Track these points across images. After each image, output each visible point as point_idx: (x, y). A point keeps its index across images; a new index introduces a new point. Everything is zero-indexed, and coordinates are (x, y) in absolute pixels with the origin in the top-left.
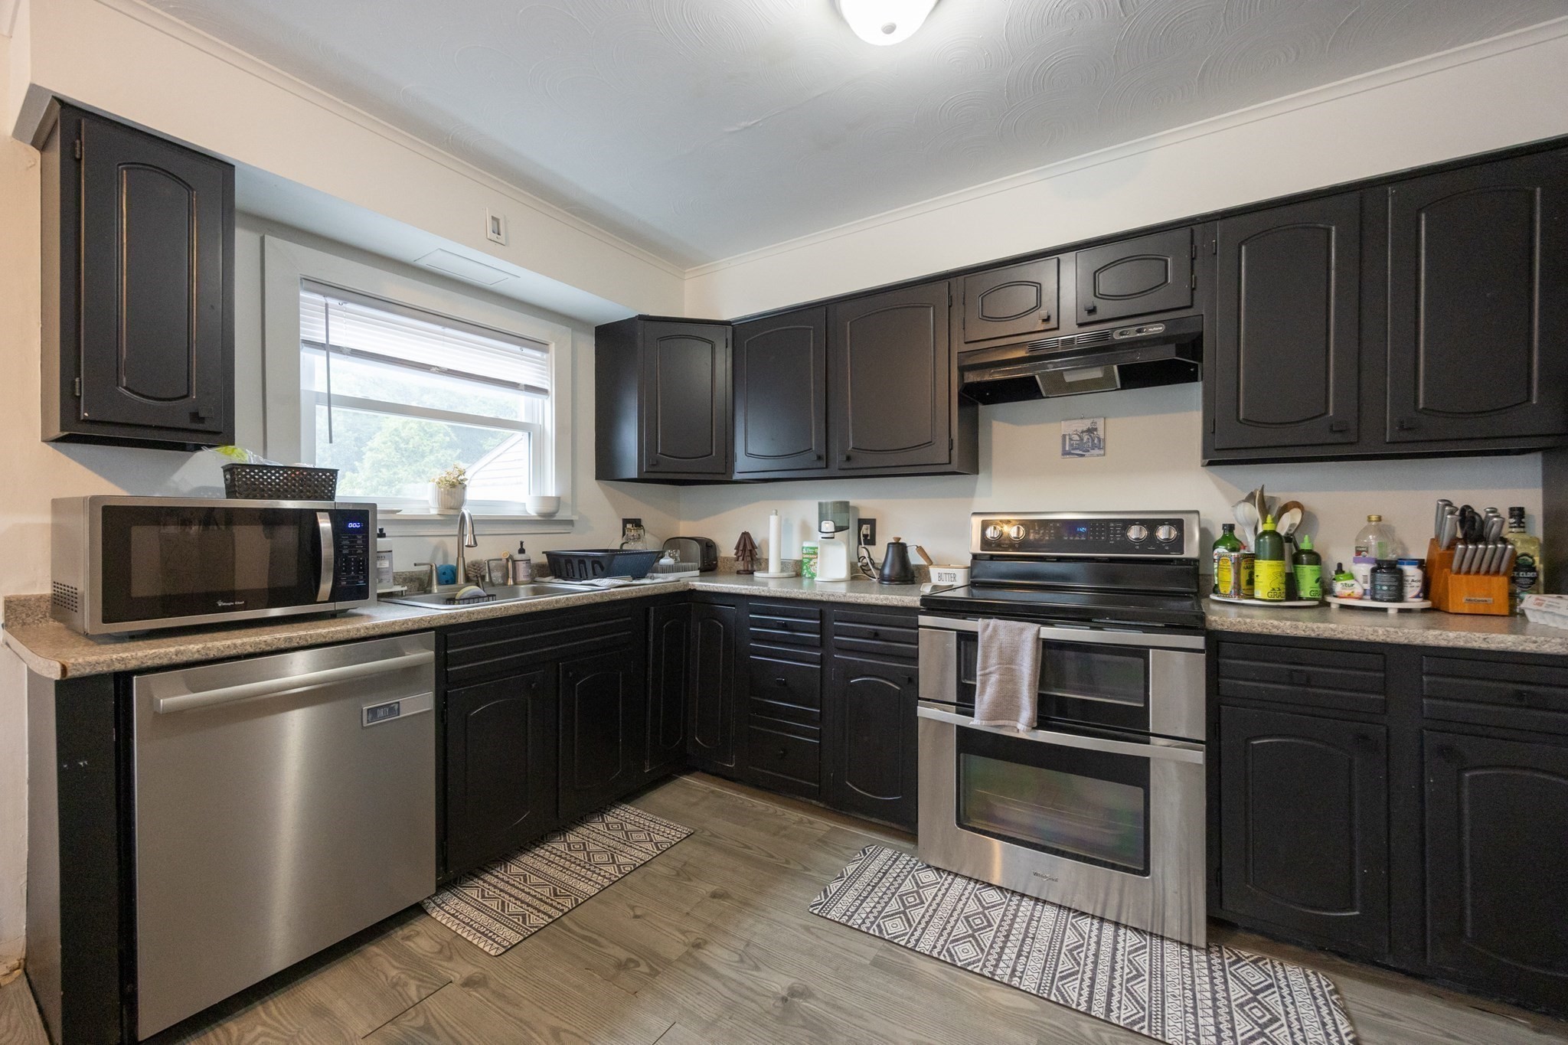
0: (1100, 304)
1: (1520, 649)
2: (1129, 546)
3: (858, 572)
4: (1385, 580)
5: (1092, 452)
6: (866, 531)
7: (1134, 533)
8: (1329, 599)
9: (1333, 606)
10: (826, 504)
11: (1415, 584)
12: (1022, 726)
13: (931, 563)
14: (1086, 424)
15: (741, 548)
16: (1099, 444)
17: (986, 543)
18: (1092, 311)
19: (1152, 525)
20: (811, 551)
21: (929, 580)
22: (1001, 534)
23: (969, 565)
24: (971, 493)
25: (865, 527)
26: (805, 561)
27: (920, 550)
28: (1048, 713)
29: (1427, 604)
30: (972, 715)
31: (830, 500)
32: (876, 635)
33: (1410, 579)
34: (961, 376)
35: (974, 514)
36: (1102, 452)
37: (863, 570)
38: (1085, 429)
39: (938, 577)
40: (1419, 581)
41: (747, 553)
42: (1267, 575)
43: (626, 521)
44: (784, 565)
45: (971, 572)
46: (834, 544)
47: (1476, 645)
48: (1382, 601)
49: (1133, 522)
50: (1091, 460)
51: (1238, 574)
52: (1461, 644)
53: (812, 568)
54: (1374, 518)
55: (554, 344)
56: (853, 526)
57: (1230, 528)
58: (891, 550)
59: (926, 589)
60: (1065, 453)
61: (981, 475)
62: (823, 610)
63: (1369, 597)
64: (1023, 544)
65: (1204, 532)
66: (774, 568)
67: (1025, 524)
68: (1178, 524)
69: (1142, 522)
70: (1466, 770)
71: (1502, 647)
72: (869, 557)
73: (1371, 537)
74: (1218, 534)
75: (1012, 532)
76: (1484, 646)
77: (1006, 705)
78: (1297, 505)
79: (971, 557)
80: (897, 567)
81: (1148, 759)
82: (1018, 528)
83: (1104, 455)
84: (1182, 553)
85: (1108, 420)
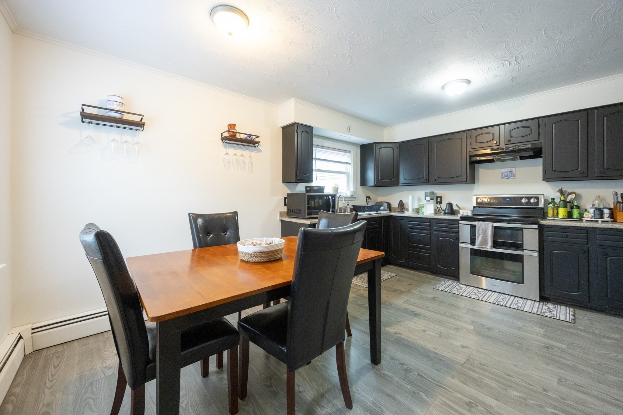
0: (511, 139)
1: (621, 228)
2: (522, 204)
3: (437, 211)
4: (597, 213)
5: (511, 178)
6: (439, 200)
7: (523, 201)
8: (583, 219)
9: (584, 221)
10: (427, 192)
11: (607, 214)
12: (489, 247)
13: (460, 209)
14: (509, 170)
15: (400, 204)
16: (514, 175)
17: (478, 203)
18: (510, 141)
19: (529, 198)
20: (422, 206)
21: (460, 214)
22: (482, 201)
23: (472, 209)
24: (472, 189)
25: (438, 199)
26: (420, 208)
27: (457, 205)
28: (495, 244)
29: (612, 220)
30: (475, 245)
31: (428, 191)
32: (446, 227)
33: (605, 213)
34: (470, 159)
35: (474, 195)
36: (514, 178)
37: (439, 211)
38: (509, 171)
39: (462, 213)
40: (608, 213)
41: (402, 206)
42: (562, 212)
43: (367, 197)
44: (413, 210)
45: (473, 212)
46: (430, 203)
47: (609, 227)
48: (597, 219)
49: (523, 197)
50: (511, 179)
51: (553, 211)
52: (606, 227)
53: (422, 210)
54: (597, 196)
55: (352, 151)
56: (435, 198)
57: (553, 199)
58: (448, 205)
59: (460, 215)
60: (502, 178)
61: (476, 184)
62: (430, 220)
63: (593, 218)
64: (489, 203)
65: (545, 200)
66: (410, 210)
67: (490, 198)
68: (537, 198)
69: (526, 198)
70: (608, 257)
71: (616, 227)
72: (441, 207)
73: (596, 202)
74: (550, 200)
75: (486, 200)
76: (612, 227)
77: (484, 242)
78: (574, 193)
79: (473, 207)
80: (450, 210)
81: (523, 255)
82: (488, 199)
83: (515, 178)
84: (538, 206)
85: (516, 169)
